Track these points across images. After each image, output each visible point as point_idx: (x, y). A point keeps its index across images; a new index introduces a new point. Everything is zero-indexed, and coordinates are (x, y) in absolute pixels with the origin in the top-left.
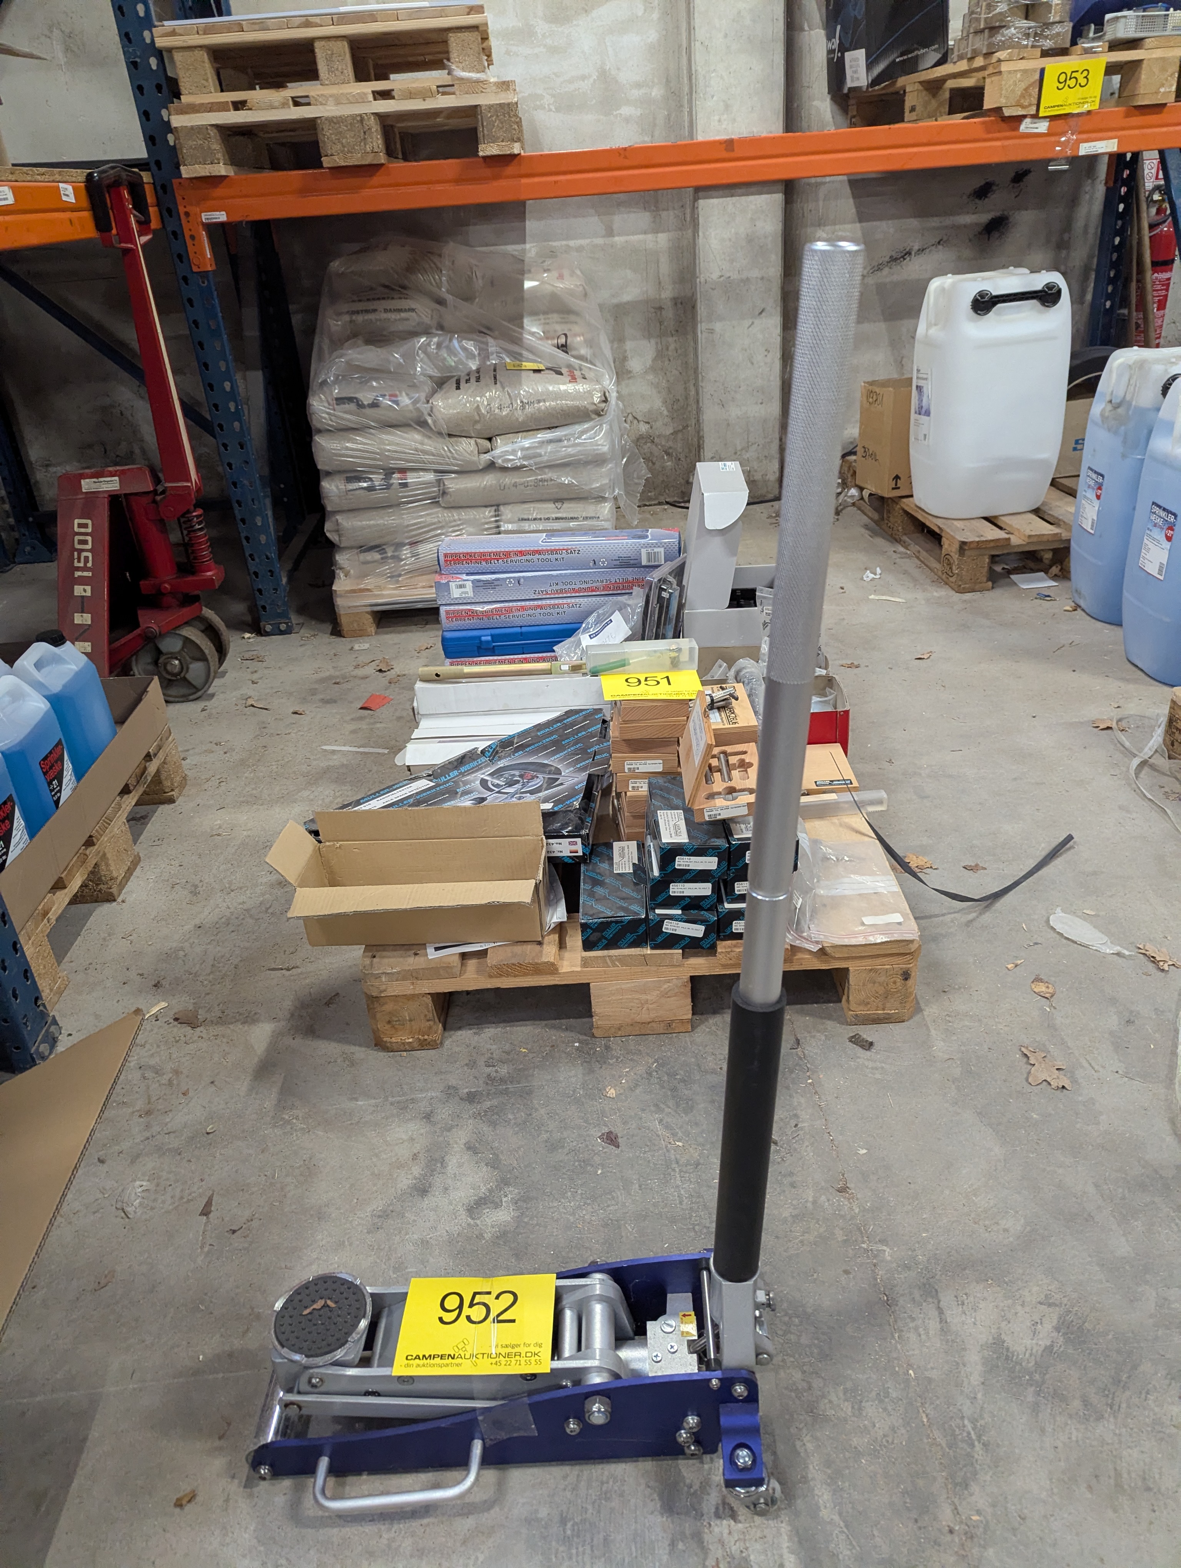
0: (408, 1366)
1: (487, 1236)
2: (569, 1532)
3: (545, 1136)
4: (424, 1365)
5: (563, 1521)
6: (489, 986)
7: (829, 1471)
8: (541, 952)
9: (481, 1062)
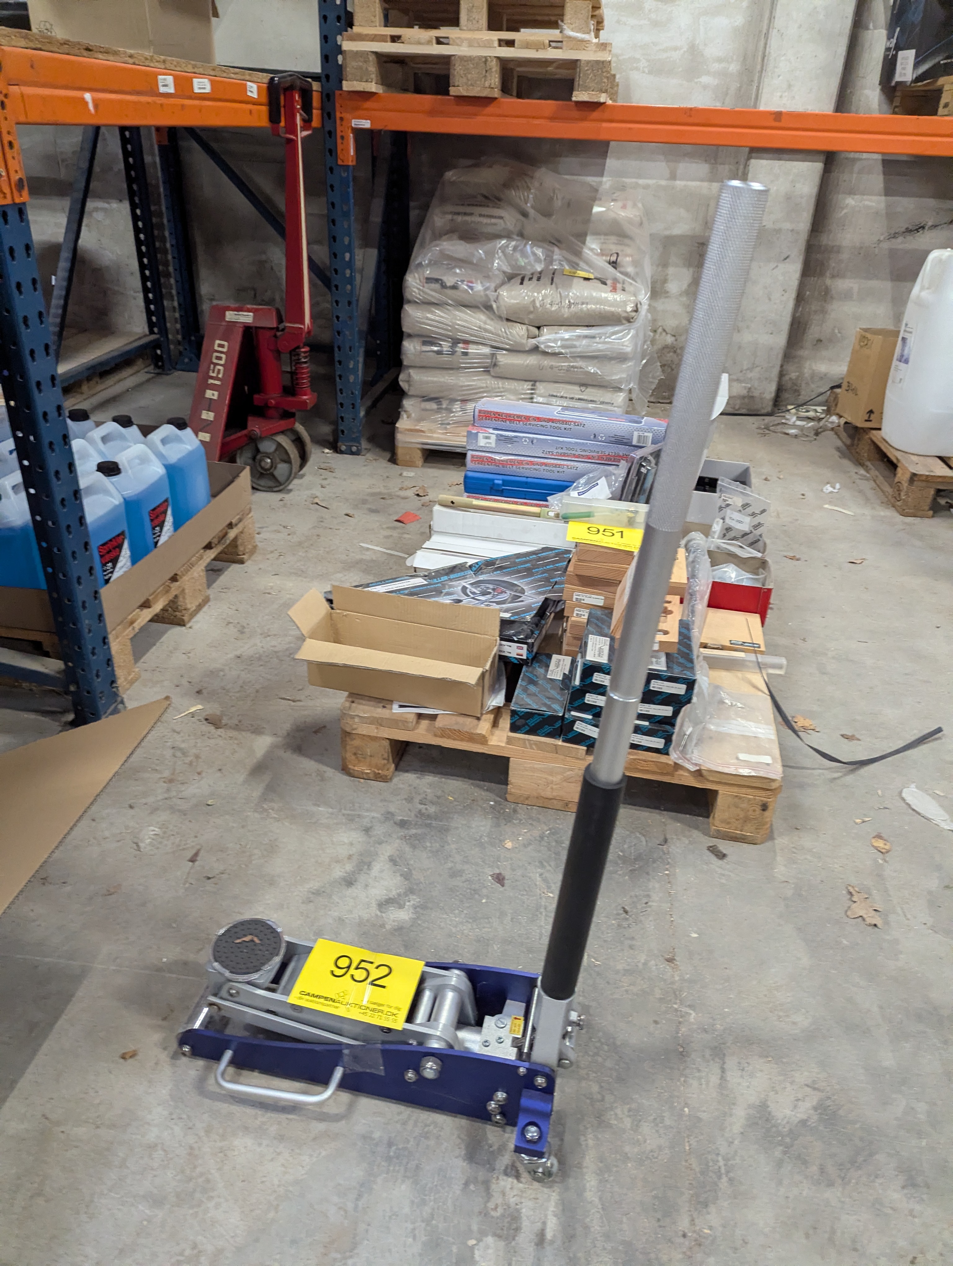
0: (300, 998)
1: (388, 927)
2: (392, 1154)
3: (450, 865)
4: (311, 1001)
5: (390, 1144)
6: (433, 743)
7: (601, 1165)
8: (477, 725)
9: (417, 800)
